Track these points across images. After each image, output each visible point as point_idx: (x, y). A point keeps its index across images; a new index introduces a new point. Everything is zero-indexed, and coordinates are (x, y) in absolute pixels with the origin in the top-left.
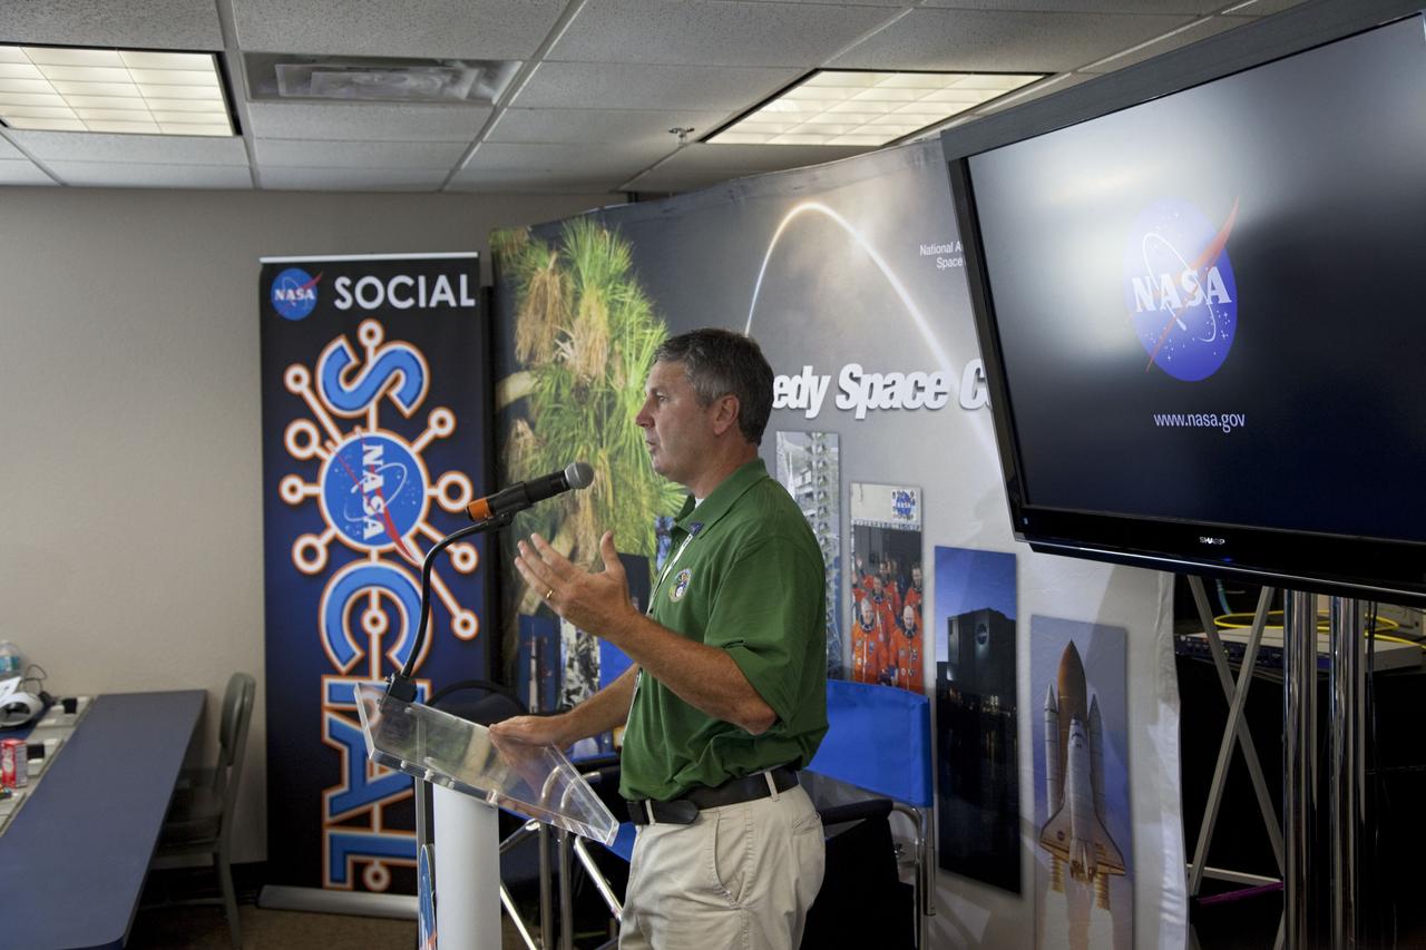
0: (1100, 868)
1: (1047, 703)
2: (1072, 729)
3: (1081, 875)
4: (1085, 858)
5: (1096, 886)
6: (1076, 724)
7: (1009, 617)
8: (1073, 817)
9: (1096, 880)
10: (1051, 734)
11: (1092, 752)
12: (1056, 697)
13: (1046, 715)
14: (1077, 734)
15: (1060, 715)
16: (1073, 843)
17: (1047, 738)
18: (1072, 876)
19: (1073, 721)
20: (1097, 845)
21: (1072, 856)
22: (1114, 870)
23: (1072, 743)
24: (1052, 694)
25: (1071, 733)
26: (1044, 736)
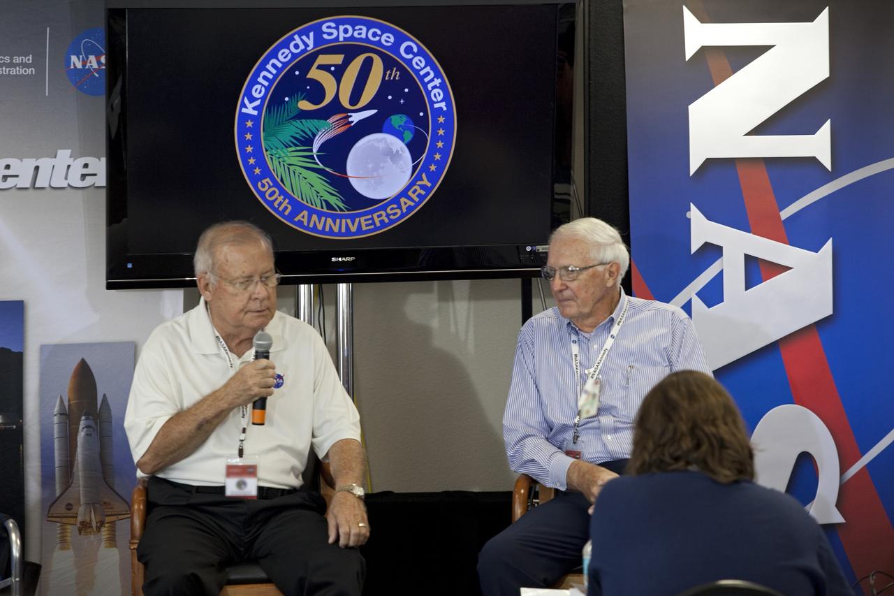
0: (108, 519)
1: (56, 410)
2: (82, 423)
3: (89, 530)
4: (93, 516)
5: (104, 533)
6: (86, 419)
7: (15, 349)
8: (81, 489)
9: (103, 529)
10: (59, 432)
11: (101, 437)
12: (66, 404)
13: (56, 419)
14: (88, 427)
15: (69, 418)
16: (81, 510)
17: (56, 436)
18: (80, 534)
19: (83, 418)
20: (105, 503)
21: (80, 519)
22: (120, 517)
23: (81, 435)
24: (62, 401)
25: (81, 428)
26: (53, 435)
